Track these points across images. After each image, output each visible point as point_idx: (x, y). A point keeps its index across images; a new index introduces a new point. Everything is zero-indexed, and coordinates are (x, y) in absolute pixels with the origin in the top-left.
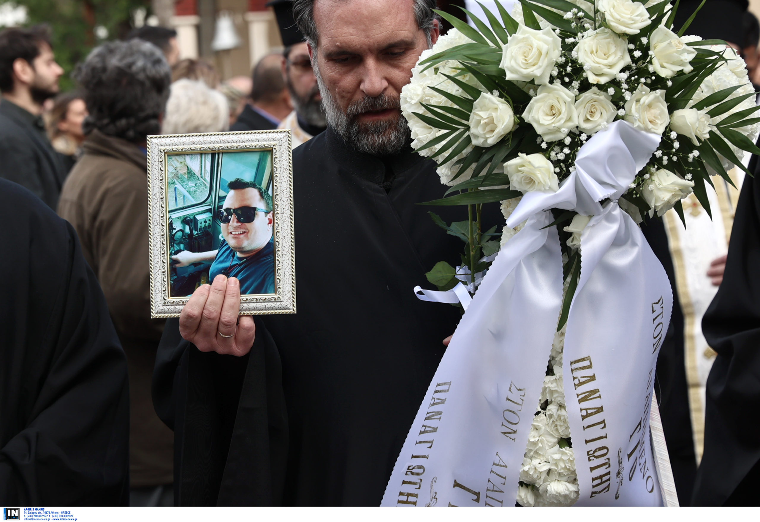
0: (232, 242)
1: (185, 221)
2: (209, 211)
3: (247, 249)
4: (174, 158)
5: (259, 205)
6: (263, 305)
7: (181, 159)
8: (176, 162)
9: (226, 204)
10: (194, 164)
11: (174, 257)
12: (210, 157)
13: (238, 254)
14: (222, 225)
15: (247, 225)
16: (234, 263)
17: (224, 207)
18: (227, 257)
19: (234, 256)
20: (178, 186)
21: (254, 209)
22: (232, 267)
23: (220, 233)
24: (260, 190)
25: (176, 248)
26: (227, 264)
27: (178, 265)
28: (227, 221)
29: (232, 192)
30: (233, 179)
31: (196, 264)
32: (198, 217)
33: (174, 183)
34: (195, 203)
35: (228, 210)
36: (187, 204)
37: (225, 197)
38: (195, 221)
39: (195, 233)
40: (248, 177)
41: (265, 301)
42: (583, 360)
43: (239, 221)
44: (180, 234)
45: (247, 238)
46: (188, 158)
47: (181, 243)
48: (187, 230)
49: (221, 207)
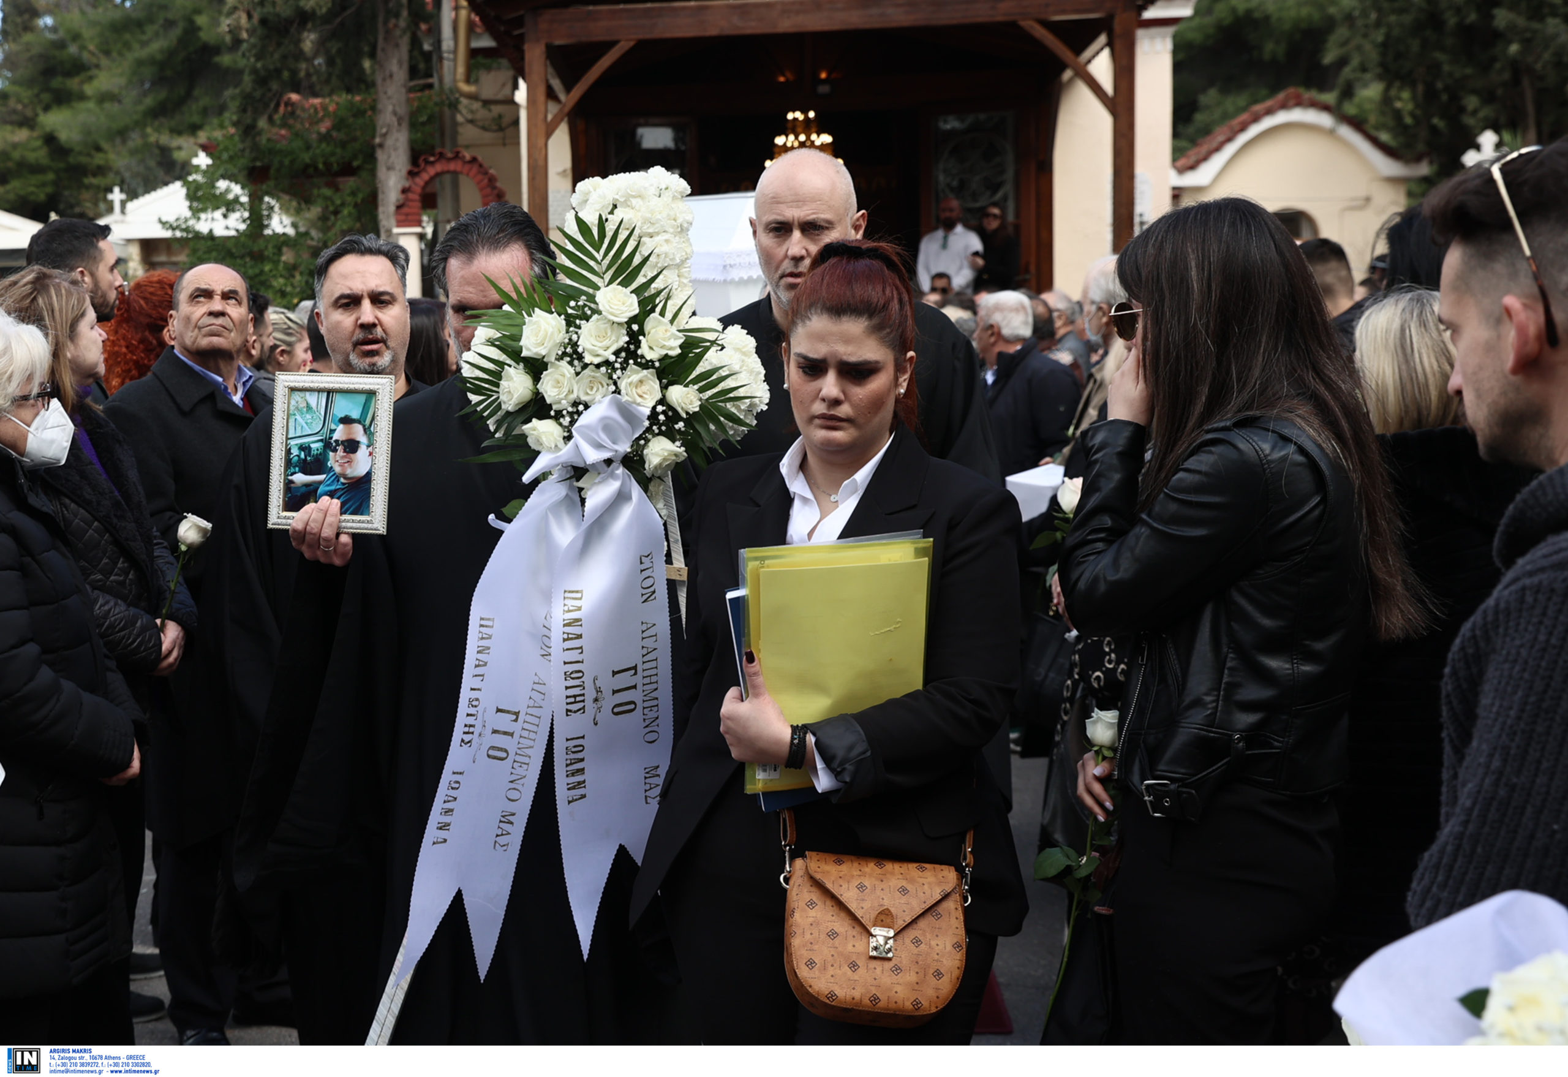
0: (338, 469)
1: (302, 448)
2: (321, 440)
3: (349, 476)
4: (296, 393)
5: (363, 439)
6: (358, 525)
7: (302, 394)
8: (297, 396)
9: (336, 436)
10: (312, 399)
11: (290, 478)
12: (326, 394)
13: (342, 480)
14: (331, 454)
15: (352, 455)
16: (338, 487)
17: (334, 439)
18: (333, 481)
19: (338, 481)
20: (298, 417)
21: (358, 442)
22: (336, 491)
23: (328, 460)
24: (364, 426)
25: (292, 470)
26: (333, 488)
27: (292, 485)
28: (335, 450)
29: (341, 426)
30: (343, 416)
31: (307, 485)
32: (312, 446)
33: (295, 415)
34: (310, 433)
35: (337, 441)
36: (304, 434)
37: (335, 430)
38: (309, 448)
39: (309, 458)
40: (355, 414)
41: (359, 522)
42: (577, 592)
43: (345, 451)
44: (296, 458)
45: (351, 466)
46: (308, 394)
47: (296, 466)
48: (303, 456)
49: (331, 438)
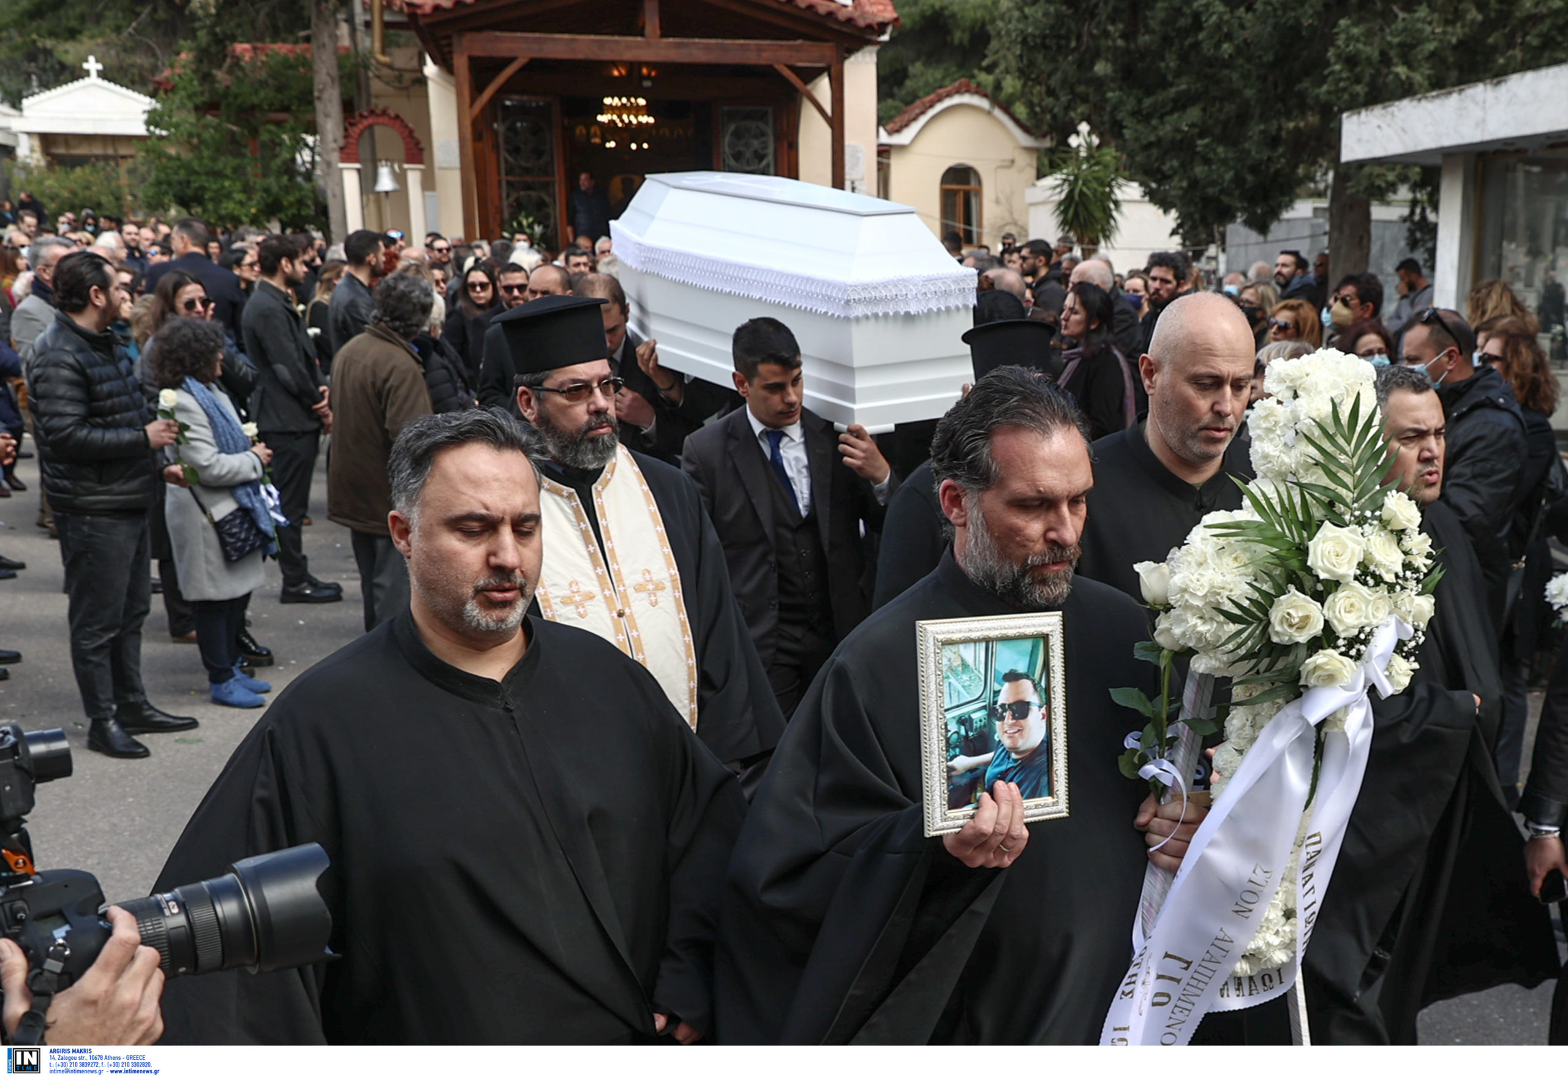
0: (1007, 743)
1: (962, 721)
2: (984, 707)
3: (1022, 749)
4: (947, 647)
5: (1034, 698)
6: (1041, 811)
7: (954, 648)
8: (948, 652)
9: (1001, 699)
10: (968, 653)
11: (950, 764)
12: (983, 645)
13: (1014, 756)
14: (998, 723)
15: (1022, 721)
16: (1010, 765)
17: (999, 703)
18: (1003, 759)
19: (1009, 758)
20: (952, 680)
21: (1028, 703)
22: (1008, 771)
23: (995, 732)
24: (1033, 681)
25: (952, 753)
26: (1003, 768)
27: (953, 773)
28: (1002, 718)
29: (1006, 685)
30: (1007, 671)
31: (972, 770)
32: (974, 716)
33: (948, 677)
34: (970, 699)
35: (1002, 706)
36: (962, 702)
37: (999, 691)
38: (971, 719)
39: (971, 734)
40: (1022, 668)
41: (1037, 807)
42: (1314, 835)
43: (1014, 718)
44: (955, 736)
45: (1021, 735)
46: (961, 647)
47: (956, 746)
48: (963, 732)
49: (995, 703)
